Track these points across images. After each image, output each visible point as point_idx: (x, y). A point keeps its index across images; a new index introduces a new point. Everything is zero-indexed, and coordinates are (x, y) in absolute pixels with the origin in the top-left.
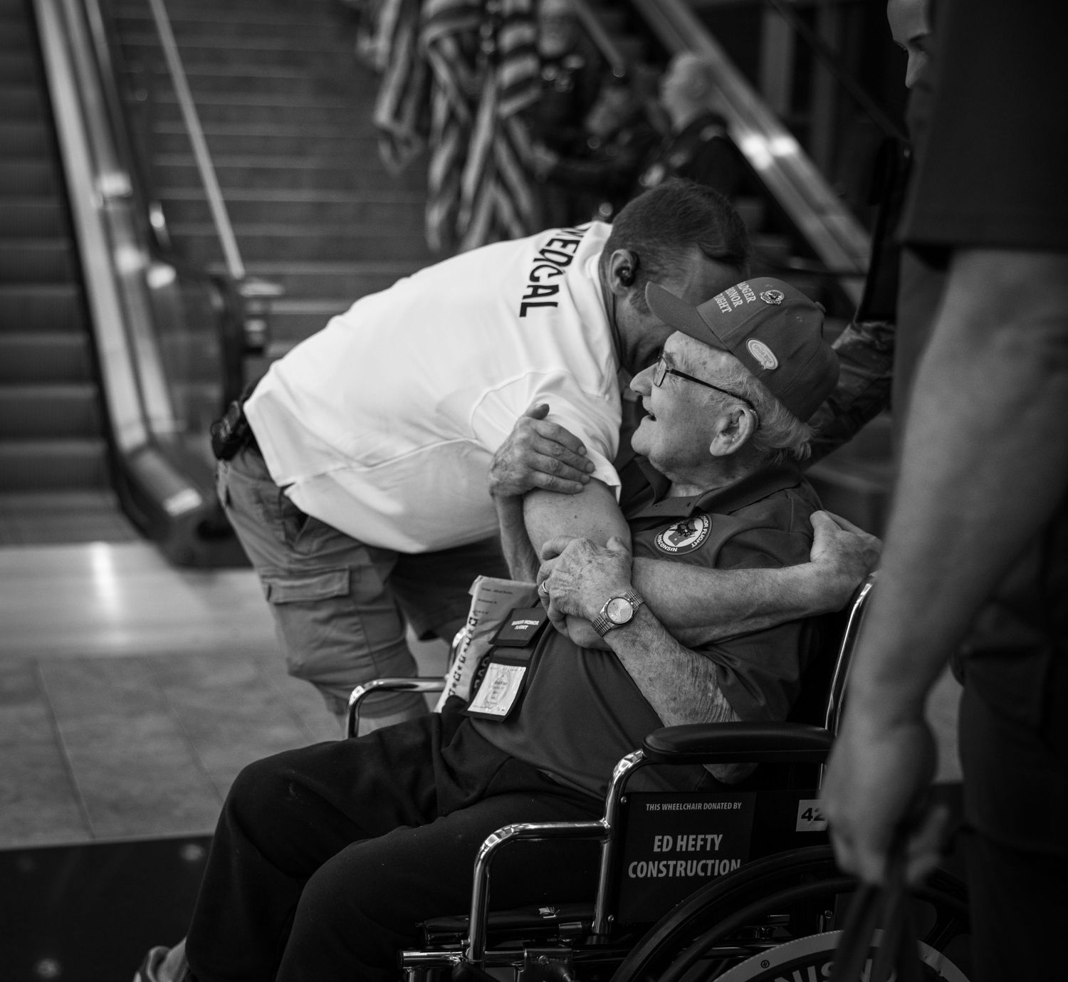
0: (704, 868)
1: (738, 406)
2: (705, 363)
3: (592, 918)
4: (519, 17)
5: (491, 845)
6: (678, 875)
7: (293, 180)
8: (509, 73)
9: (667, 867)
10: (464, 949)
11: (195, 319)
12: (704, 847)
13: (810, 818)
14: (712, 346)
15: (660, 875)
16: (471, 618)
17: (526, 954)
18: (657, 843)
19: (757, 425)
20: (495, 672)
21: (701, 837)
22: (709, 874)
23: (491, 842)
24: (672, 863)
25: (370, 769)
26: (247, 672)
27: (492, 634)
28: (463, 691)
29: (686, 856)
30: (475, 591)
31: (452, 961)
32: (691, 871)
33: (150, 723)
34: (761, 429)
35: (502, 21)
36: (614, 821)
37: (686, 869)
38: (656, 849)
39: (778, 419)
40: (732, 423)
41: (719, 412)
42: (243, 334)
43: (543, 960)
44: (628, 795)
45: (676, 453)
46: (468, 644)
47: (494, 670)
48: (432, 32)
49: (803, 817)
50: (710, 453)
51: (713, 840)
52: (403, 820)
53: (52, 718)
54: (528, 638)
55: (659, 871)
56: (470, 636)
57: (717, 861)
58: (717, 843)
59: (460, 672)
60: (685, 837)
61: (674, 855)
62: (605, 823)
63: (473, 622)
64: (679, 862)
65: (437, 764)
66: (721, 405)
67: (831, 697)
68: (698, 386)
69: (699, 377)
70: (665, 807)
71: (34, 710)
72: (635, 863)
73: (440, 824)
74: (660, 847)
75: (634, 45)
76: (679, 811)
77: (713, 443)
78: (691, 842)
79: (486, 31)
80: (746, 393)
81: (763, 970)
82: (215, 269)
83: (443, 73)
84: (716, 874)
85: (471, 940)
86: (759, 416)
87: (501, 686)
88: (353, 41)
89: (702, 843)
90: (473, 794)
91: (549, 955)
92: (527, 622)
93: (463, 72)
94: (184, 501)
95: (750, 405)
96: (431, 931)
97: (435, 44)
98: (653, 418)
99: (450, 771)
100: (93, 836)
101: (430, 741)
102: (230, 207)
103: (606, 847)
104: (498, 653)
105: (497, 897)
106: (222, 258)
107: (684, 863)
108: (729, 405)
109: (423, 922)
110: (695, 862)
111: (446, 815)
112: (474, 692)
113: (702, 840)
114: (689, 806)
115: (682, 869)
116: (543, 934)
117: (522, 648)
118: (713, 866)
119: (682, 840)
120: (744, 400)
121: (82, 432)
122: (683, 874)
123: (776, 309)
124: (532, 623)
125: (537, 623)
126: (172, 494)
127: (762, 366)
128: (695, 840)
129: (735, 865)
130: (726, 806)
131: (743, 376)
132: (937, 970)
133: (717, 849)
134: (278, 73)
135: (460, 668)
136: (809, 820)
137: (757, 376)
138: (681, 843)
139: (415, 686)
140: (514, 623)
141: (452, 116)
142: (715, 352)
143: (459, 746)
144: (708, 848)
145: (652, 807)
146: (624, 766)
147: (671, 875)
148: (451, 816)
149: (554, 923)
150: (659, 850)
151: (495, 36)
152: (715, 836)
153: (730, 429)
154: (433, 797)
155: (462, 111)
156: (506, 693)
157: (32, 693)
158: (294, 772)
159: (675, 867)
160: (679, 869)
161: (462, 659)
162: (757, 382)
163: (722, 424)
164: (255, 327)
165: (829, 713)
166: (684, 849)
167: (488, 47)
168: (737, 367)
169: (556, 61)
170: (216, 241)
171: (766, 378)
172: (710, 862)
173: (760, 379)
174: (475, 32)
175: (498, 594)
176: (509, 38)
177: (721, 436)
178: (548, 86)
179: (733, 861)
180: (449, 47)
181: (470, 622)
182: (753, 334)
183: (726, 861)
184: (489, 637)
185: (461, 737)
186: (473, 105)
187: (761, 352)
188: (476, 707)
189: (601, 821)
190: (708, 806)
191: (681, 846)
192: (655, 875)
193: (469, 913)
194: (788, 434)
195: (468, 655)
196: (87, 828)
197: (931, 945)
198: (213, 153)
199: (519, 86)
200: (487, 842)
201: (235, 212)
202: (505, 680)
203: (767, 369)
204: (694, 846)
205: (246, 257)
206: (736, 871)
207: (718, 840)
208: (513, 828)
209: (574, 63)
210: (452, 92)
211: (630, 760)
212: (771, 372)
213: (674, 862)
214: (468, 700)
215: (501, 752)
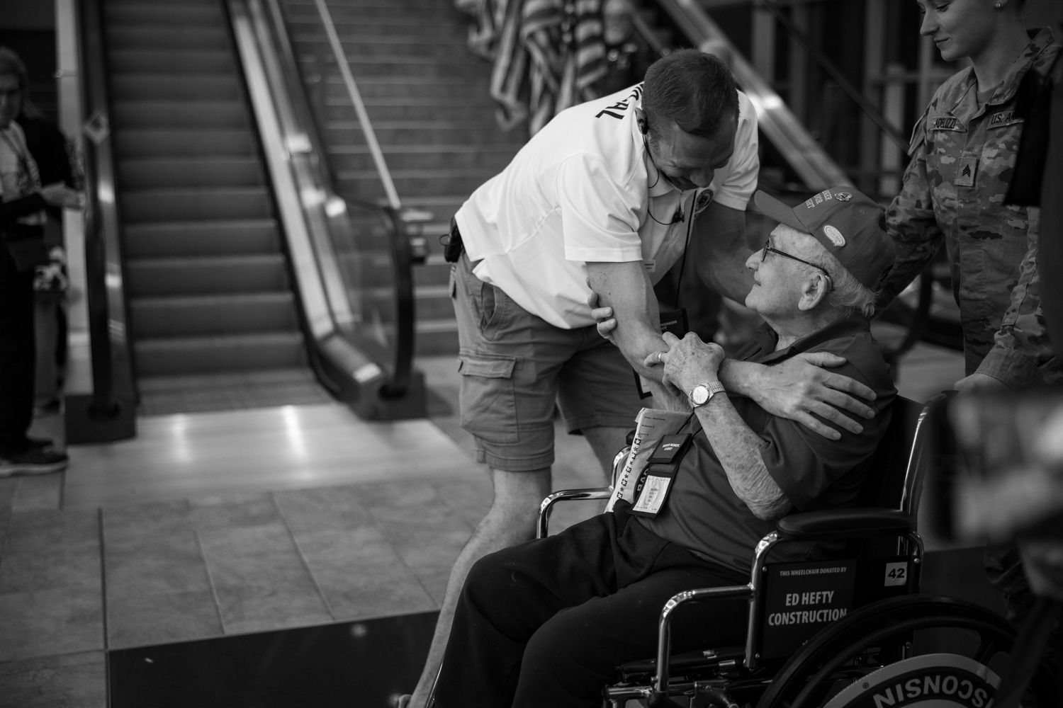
0: (822, 616)
1: (816, 273)
2: (794, 243)
3: (743, 657)
4: (588, 16)
5: (670, 607)
6: (803, 621)
7: (428, 138)
8: (584, 56)
9: (795, 616)
10: (652, 684)
11: (365, 243)
12: (821, 601)
13: (894, 576)
14: (800, 231)
15: (791, 623)
16: (636, 439)
17: (696, 685)
18: (788, 599)
19: (830, 288)
20: (651, 481)
21: (818, 593)
22: (825, 620)
23: (670, 605)
24: (799, 614)
25: (569, 557)
26: (427, 494)
27: (651, 451)
28: (628, 495)
29: (809, 608)
30: (639, 419)
31: (644, 693)
32: (812, 618)
33: (362, 534)
34: (834, 290)
35: (576, 20)
36: (758, 584)
37: (808, 618)
38: (788, 604)
39: (846, 282)
40: (813, 286)
41: (804, 278)
42: (410, 248)
43: (708, 689)
44: (767, 565)
45: (776, 310)
46: (634, 458)
47: (651, 480)
48: (528, 29)
49: (890, 575)
50: (798, 308)
51: (827, 595)
52: (594, 592)
53: (290, 533)
54: (671, 456)
55: (790, 620)
56: (635, 452)
57: (830, 611)
58: (830, 597)
59: (626, 479)
60: (808, 594)
61: (800, 607)
62: (752, 586)
63: (638, 442)
64: (804, 613)
65: (615, 551)
66: (804, 273)
67: (905, 489)
68: (789, 260)
69: (790, 253)
70: (793, 573)
71: (276, 528)
72: (773, 615)
73: (621, 594)
74: (791, 602)
75: (666, 34)
76: (803, 576)
77: (800, 301)
78: (812, 598)
79: (566, 27)
80: (821, 264)
81: (865, 690)
82: (383, 203)
83: (538, 57)
84: (830, 620)
85: (658, 677)
86: (831, 279)
87: (654, 492)
88: (466, 36)
89: (820, 598)
90: (643, 571)
91: (714, 686)
92: (672, 445)
93: (552, 56)
94: (367, 373)
95: (826, 273)
96: (627, 672)
97: (532, 36)
98: (759, 284)
99: (624, 555)
100: (334, 619)
101: (609, 533)
102: (388, 158)
103: (752, 604)
104: (653, 467)
105: (676, 645)
106: (384, 194)
107: (807, 613)
108: (810, 273)
109: (620, 665)
110: (815, 612)
111: (625, 587)
112: (637, 494)
113: (820, 595)
114: (810, 572)
115: (806, 618)
116: (709, 671)
117: (668, 464)
118: (828, 614)
119: (806, 596)
120: (821, 269)
121: (285, 328)
122: (807, 621)
123: (846, 204)
124: (675, 445)
125: (678, 445)
126: (358, 368)
127: (833, 244)
128: (815, 596)
129: (843, 613)
130: (836, 570)
131: (821, 250)
132: (984, 678)
133: (830, 601)
134: (410, 61)
135: (626, 476)
136: (894, 577)
137: (830, 251)
138: (805, 599)
139: (588, 495)
140: (664, 446)
141: (545, 88)
142: (801, 235)
143: (629, 536)
144: (824, 601)
145: (784, 573)
146: (763, 545)
147: (798, 622)
148: (629, 587)
149: (716, 661)
150: (790, 604)
151: (573, 29)
152: (829, 593)
153: (811, 290)
154: (614, 575)
155: (552, 84)
156: (657, 497)
157: (272, 516)
158: (514, 564)
159: (801, 616)
160: (804, 617)
161: (628, 469)
162: (831, 255)
163: (806, 287)
164: (418, 243)
165: (904, 501)
166: (807, 603)
167: (567, 38)
168: (816, 245)
169: (618, 47)
170: (379, 182)
171: (837, 252)
172: (825, 612)
173: (832, 253)
174: (559, 28)
175: (656, 420)
176: (583, 31)
177: (805, 296)
178: (612, 65)
179: (842, 610)
180: (542, 38)
181: (635, 442)
182: (828, 221)
183: (837, 610)
184: (649, 453)
185: (630, 529)
186: (559, 78)
187: (834, 235)
188: (638, 507)
189: (749, 585)
190: (823, 571)
191: (805, 601)
192: (787, 623)
193: (656, 656)
194: (855, 295)
195: (633, 467)
196: (328, 613)
197: (978, 661)
198: (372, 119)
199: (591, 66)
200: (667, 605)
201: (390, 160)
202: (657, 487)
203: (837, 246)
204: (814, 600)
205: (400, 194)
206: (844, 618)
207: (831, 594)
208: (685, 595)
209: (630, 48)
210: (545, 70)
211: (767, 541)
212: (841, 248)
213: (801, 613)
214: (631, 502)
215: (662, 539)
